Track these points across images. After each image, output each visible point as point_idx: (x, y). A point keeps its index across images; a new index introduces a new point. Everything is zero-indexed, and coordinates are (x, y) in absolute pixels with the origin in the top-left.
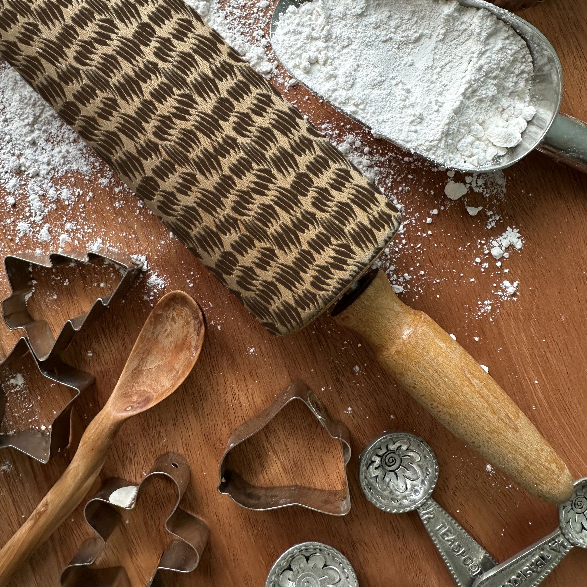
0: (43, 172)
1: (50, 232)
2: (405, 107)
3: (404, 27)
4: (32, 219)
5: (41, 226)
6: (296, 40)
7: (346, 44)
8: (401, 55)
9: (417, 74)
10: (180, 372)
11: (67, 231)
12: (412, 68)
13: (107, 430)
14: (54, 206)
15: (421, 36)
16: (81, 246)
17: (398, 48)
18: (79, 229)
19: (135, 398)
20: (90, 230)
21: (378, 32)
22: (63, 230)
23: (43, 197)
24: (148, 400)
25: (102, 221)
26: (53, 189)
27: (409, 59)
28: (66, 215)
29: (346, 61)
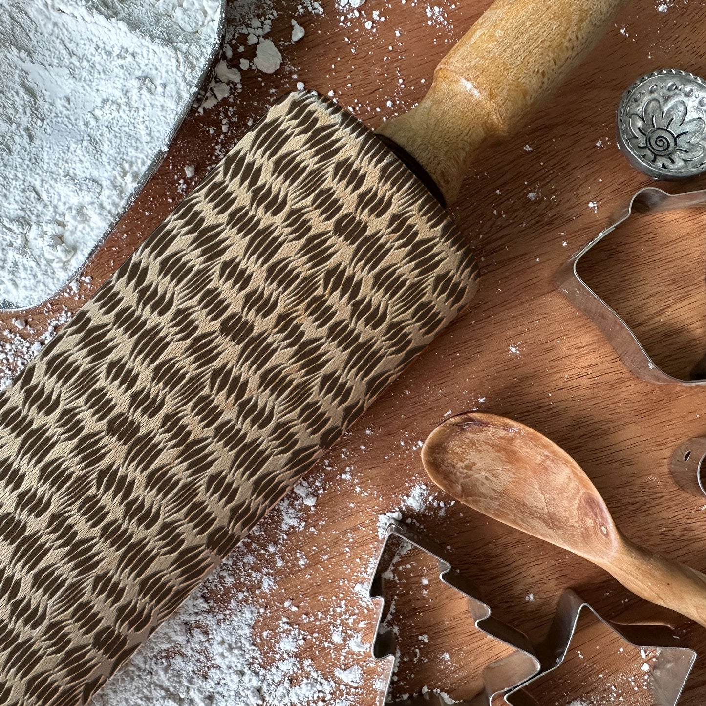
0: (255, 682)
1: (347, 667)
2: (128, 104)
3: (11, 111)
4: (328, 697)
5: (339, 682)
6: (26, 269)
7: (33, 194)
8: (53, 115)
9: (81, 90)
10: (546, 453)
11: (345, 640)
12: (72, 98)
13: (637, 562)
14: (307, 662)
15: (23, 85)
16: (366, 617)
17: (42, 120)
18: (342, 621)
19: (590, 522)
20: (343, 603)
21: (16, 148)
22: (343, 647)
23: (293, 681)
24: (590, 501)
25: (328, 585)
26: (280, 664)
27: (59, 103)
28: (321, 642)
29: (59, 195)
